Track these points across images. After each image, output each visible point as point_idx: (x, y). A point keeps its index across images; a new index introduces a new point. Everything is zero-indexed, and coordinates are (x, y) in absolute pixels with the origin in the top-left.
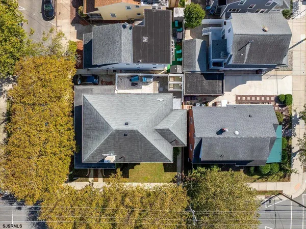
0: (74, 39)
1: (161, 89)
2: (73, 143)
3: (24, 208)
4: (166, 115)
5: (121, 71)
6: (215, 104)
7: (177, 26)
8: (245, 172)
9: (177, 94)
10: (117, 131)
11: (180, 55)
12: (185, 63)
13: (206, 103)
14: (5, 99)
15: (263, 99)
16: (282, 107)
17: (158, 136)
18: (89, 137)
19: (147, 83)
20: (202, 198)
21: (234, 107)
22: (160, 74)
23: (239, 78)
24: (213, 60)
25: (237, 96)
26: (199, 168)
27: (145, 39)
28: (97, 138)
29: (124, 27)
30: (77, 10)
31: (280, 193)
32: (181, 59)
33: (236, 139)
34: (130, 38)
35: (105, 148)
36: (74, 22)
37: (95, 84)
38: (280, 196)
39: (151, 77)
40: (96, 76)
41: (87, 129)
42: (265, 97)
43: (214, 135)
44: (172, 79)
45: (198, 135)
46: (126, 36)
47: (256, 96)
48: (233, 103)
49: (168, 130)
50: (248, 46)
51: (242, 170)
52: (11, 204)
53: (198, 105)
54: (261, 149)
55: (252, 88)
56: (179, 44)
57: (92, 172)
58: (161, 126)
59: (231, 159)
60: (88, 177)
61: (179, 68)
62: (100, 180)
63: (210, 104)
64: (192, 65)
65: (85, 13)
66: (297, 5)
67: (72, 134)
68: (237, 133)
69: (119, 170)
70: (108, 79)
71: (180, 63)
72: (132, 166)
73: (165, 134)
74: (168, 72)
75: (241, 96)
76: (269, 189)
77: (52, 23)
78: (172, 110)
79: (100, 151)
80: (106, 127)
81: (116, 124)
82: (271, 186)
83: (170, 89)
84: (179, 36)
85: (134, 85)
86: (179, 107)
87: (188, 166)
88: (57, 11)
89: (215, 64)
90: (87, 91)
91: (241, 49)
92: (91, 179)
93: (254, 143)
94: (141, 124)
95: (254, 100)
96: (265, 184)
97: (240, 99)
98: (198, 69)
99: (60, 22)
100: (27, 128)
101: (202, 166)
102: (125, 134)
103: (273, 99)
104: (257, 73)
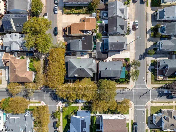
0: (63, 41)
1: (90, 57)
2: (66, 72)
3: (48, 93)
4: (91, 64)
5: (78, 51)
6: (106, 61)
7: (94, 37)
8: (115, 81)
9: (94, 58)
10: (78, 68)
11: (95, 46)
12: (97, 49)
13: (103, 61)
14: (43, 59)
15: (121, 59)
16: (126, 61)
17: (89, 70)
18: (70, 70)
19: (86, 55)
20: (101, 87)
21: (111, 62)
22: (89, 52)
23: (113, 53)
24: (105, 48)
25: (113, 58)
26: (101, 80)
27: (85, 43)
28: (73, 70)
29: (80, 40)
30: (65, 33)
31: (126, 88)
32: (96, 45)
33: (110, 71)
34: (81, 43)
35: (75, 73)
36: (63, 36)
37: (70, 55)
38: (126, 89)
39: (87, 53)
40: (71, 53)
41: (70, 68)
42: (121, 58)
43: (104, 70)
44: (93, 54)
45: (100, 69)
46: (80, 43)
47: (118, 58)
48: (111, 60)
49: (91, 68)
50: (113, 45)
51: (114, 81)
52: (44, 92)
53: (101, 61)
54: (118, 74)
55: (117, 56)
56: (95, 43)
57: (69, 82)
58: (90, 67)
59: (109, 76)
60: (68, 83)
61: (95, 51)
62: (72, 84)
63: (105, 61)
64: (98, 50)
65: (67, 34)
66: (131, 31)
67: (65, 70)
68: (111, 69)
69: (78, 79)
70: (74, 54)
71: (95, 49)
72: (83, 78)
73: (91, 69)
74: (92, 51)
75: (114, 58)
76: (123, 87)
77: (57, 36)
78: (93, 63)
79: (74, 74)
80: (75, 67)
81: (78, 67)
82: (123, 86)
83: (93, 56)
84: (95, 40)
85: (82, 55)
86: (95, 62)
87: (97, 80)
88: (58, 33)
89: (106, 49)
90: (69, 58)
91: (111, 46)
92: (69, 84)
93: (115, 72)
94: (84, 66)
95: (118, 60)
96: (121, 85)
97: (114, 59)
98: (100, 51)
99: (59, 36)
100: (54, 68)
101: (102, 79)
102: (80, 69)
103: (124, 59)
104: (119, 51)
